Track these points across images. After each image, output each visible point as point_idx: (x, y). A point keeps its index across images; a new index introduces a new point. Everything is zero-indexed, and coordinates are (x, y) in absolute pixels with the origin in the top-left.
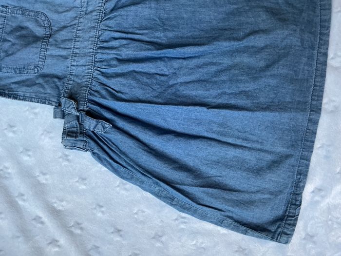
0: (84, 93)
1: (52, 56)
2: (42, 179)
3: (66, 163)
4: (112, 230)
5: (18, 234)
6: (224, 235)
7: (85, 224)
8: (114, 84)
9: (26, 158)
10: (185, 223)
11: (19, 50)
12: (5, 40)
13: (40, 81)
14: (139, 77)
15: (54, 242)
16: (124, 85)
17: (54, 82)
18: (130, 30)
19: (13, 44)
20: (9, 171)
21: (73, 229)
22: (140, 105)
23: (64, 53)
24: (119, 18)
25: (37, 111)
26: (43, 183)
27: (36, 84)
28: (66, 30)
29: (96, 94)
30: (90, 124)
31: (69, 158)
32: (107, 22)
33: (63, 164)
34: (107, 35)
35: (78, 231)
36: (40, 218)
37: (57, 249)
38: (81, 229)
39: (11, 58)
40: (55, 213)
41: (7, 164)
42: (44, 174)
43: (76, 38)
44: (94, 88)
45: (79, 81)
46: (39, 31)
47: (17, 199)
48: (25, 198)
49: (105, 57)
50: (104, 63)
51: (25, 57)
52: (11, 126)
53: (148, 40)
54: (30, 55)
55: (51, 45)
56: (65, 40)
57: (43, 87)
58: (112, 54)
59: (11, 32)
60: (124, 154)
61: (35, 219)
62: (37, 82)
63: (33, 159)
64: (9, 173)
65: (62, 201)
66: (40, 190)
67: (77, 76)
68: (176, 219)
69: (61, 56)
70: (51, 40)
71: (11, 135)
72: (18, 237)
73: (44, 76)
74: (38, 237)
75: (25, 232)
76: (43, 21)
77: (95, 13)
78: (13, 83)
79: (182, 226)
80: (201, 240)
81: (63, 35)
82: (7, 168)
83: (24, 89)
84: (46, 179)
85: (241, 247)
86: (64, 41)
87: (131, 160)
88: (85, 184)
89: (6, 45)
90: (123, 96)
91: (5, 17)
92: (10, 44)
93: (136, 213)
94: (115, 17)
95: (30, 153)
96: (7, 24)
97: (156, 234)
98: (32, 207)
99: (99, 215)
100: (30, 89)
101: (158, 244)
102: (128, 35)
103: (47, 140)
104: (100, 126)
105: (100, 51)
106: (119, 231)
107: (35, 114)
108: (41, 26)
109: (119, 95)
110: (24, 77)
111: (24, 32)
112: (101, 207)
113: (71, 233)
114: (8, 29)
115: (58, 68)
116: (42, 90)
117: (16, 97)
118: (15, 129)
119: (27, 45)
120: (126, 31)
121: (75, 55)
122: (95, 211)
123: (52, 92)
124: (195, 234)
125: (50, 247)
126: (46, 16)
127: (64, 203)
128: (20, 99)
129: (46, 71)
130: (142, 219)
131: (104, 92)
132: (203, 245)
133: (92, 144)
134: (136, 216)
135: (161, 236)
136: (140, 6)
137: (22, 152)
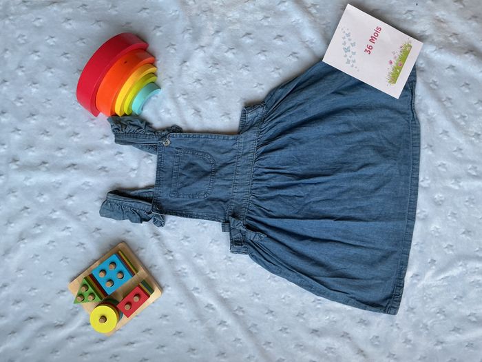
0: (244, 212)
1: (217, 185)
2: (212, 276)
3: (230, 263)
4: (266, 312)
5: (196, 319)
6: (349, 311)
7: (245, 308)
8: (266, 205)
9: (199, 261)
10: (320, 303)
11: (193, 183)
12: (181, 175)
13: (209, 203)
14: (283, 199)
15: (222, 323)
16: (274, 206)
17: (221, 205)
18: (276, 167)
19: (188, 178)
20: (186, 271)
21: (237, 312)
22: (286, 220)
23: (228, 183)
24: (268, 159)
25: (206, 225)
26: (213, 279)
27: (206, 206)
28: (228, 166)
29: (253, 213)
30: (251, 235)
31: (232, 259)
32: (260, 162)
33: (227, 264)
34: (260, 170)
35: (241, 314)
36: (211, 305)
37: (225, 328)
38: (243, 311)
39: (188, 188)
40: (224, 301)
41: (184, 266)
42: (214, 272)
43: (235, 173)
44: (251, 209)
45: (239, 204)
46: (207, 167)
47: (193, 292)
48: (199, 291)
49: (259, 186)
50: (258, 190)
51: (198, 186)
52: (187, 238)
53: (288, 172)
54: (202, 186)
55: (218, 178)
56: (229, 174)
57: (212, 208)
58: (264, 184)
59: (185, 168)
60: (274, 255)
61: (207, 306)
62: (207, 204)
63: (204, 261)
64: (186, 273)
65: (227, 291)
66: (210, 284)
67: (237, 200)
68: (314, 301)
69: (225, 186)
70: (217, 174)
71: (187, 244)
72: (196, 321)
73: (212, 200)
74: (210, 320)
75: (200, 317)
76: (209, 159)
77: (250, 155)
78: (187, 205)
79: (319, 306)
80: (332, 316)
81: (226, 170)
82: (184, 269)
83: (197, 210)
84: (215, 276)
85: (361, 319)
86: (226, 175)
87: (281, 260)
88: (244, 278)
89: (183, 178)
90: (273, 214)
92: (185, 177)
93: (284, 298)
94: (266, 158)
95: (202, 257)
96: (182, 162)
97: (299, 313)
98: (205, 298)
99: (257, 300)
100: (202, 210)
101: (302, 320)
102: (275, 171)
103: (215, 247)
104: (257, 236)
105: (254, 182)
106: (272, 312)
107: (205, 227)
108: (208, 163)
109: (270, 213)
110: (195, 201)
111: (195, 168)
112: (257, 294)
113: (236, 315)
114: (183, 165)
115: (222, 194)
116: (211, 211)
117: (191, 216)
118: (189, 239)
119: (200, 178)
120: (274, 167)
121: (236, 185)
122: (252, 298)
123: (220, 212)
124: (328, 311)
125: (219, 327)
126: (211, 156)
127: (229, 293)
128: (194, 218)
129: (212, 196)
130: (287, 302)
131: (259, 212)
132: (335, 319)
133: (251, 249)
134: (284, 300)
135: (303, 314)
136: (283, 150)
137: (196, 256)
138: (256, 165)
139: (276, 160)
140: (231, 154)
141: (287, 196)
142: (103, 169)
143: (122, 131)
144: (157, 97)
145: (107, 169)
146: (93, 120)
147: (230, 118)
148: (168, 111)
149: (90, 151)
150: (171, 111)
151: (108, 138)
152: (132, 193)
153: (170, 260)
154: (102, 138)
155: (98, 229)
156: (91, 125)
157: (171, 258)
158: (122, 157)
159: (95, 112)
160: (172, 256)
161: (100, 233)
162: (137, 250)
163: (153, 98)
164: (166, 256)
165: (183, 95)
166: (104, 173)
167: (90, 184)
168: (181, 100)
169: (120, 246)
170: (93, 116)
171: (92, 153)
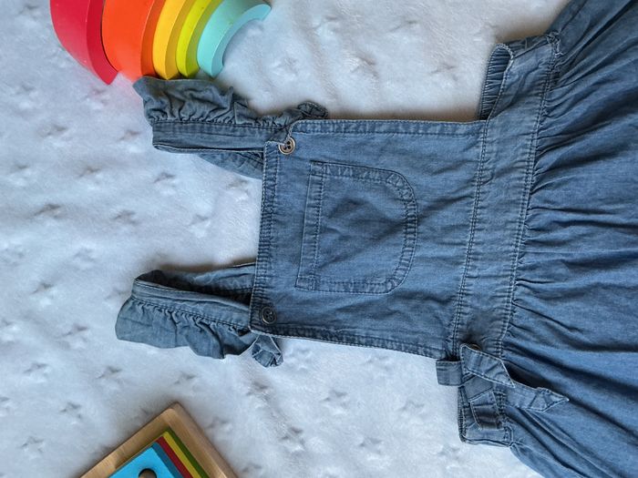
0: (499, 333)
1: (422, 258)
3: (454, 465)
8: (563, 313)
9: (372, 457)
11: (359, 251)
12: (325, 230)
13: (399, 306)
14: (610, 296)
16: (585, 315)
17: (431, 310)
18: (590, 206)
19: (344, 238)
22: (622, 355)
23: (451, 252)
24: (572, 185)
25: (388, 362)
27: (391, 314)
28: (454, 207)
29: (525, 334)
30: (523, 397)
31: (460, 453)
32: (546, 193)
33: (448, 467)
39: (343, 265)
41: (331, 470)
43: (474, 224)
44: (520, 323)
45: (484, 307)
46: (394, 211)
49: (542, 259)
50: (539, 272)
51: (370, 261)
52: (340, 395)
53: (624, 221)
54: (382, 260)
55: (425, 239)
56: (452, 228)
57: (408, 319)
58: (559, 253)
59: (335, 213)
60: (586, 450)
62: (393, 308)
63: (387, 457)
67: (478, 297)
69: (445, 259)
70: (421, 228)
71: (339, 411)
73: (408, 296)
76: (399, 188)
77: (515, 175)
78: (341, 310)
81: (448, 216)
83: (367, 322)
86: (448, 229)
87: (603, 463)
89: (329, 240)
90: (584, 338)
91: (319, 183)
92: (335, 236)
94: (565, 182)
95: (380, 447)
96: (326, 197)
100: (381, 324)
103: (415, 421)
104: (540, 400)
105: (531, 249)
107: (387, 368)
108: (396, 199)
109: (575, 334)
110: (361, 299)
111: (361, 212)
114: (328, 206)
115: (436, 282)
116: (406, 326)
117: (351, 340)
118: (345, 399)
119: (378, 239)
120: (584, 207)
121: (474, 256)
123: (431, 331)
126: (404, 180)
128: (360, 344)
129: (408, 286)
131: (544, 332)
133: (521, 432)
137: (362, 445)
138: (535, 201)
139: (590, 188)
140: (462, 174)
141: (620, 287)
142: (125, 216)
143: (172, 115)
144: (261, 28)
145: (134, 218)
146: (99, 92)
147: (455, 79)
148: (290, 64)
149: (92, 171)
150: (297, 65)
151: (138, 139)
152: (200, 278)
153: (297, 454)
154: (123, 139)
155: (114, 371)
156: (96, 106)
157: (298, 448)
158: (174, 186)
159: (106, 72)
160: (302, 442)
161: (119, 381)
162: (212, 426)
163: (252, 32)
164: (287, 444)
165: (331, 19)
166: (126, 228)
167: (94, 256)
168: (326, 34)
169: (169, 415)
170: (99, 84)
171: (99, 176)
